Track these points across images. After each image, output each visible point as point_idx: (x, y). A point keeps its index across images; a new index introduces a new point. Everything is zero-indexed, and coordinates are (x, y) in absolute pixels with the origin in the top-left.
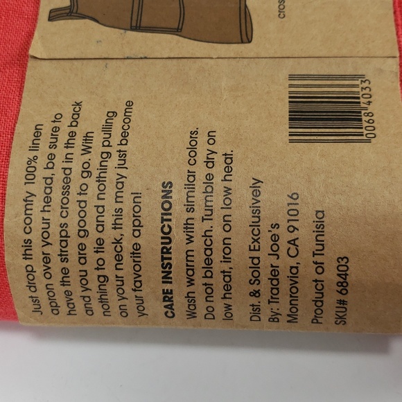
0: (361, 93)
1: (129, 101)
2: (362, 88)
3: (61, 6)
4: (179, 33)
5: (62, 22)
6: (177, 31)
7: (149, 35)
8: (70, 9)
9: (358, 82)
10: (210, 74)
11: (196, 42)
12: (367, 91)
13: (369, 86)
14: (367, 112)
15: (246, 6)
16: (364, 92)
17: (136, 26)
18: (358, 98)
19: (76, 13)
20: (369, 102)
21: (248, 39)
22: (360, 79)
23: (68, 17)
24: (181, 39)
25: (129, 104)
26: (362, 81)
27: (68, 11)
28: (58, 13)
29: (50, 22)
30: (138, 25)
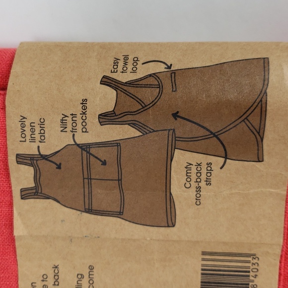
0: (252, 267)
1: (91, 266)
2: (253, 263)
3: (28, 187)
4: (121, 216)
5: (32, 200)
6: (119, 214)
7: (99, 217)
8: (36, 189)
9: (250, 259)
10: (145, 250)
11: (134, 225)
12: (256, 266)
13: (258, 262)
14: (253, 284)
15: (171, 194)
16: (254, 267)
17: (89, 209)
18: (249, 272)
19: (41, 193)
20: (256, 275)
21: (173, 224)
22: (252, 257)
23: (35, 197)
24: (123, 221)
25: (91, 268)
26: (253, 258)
27: (34, 191)
28: (27, 192)
29: (23, 200)
30: (90, 208)
